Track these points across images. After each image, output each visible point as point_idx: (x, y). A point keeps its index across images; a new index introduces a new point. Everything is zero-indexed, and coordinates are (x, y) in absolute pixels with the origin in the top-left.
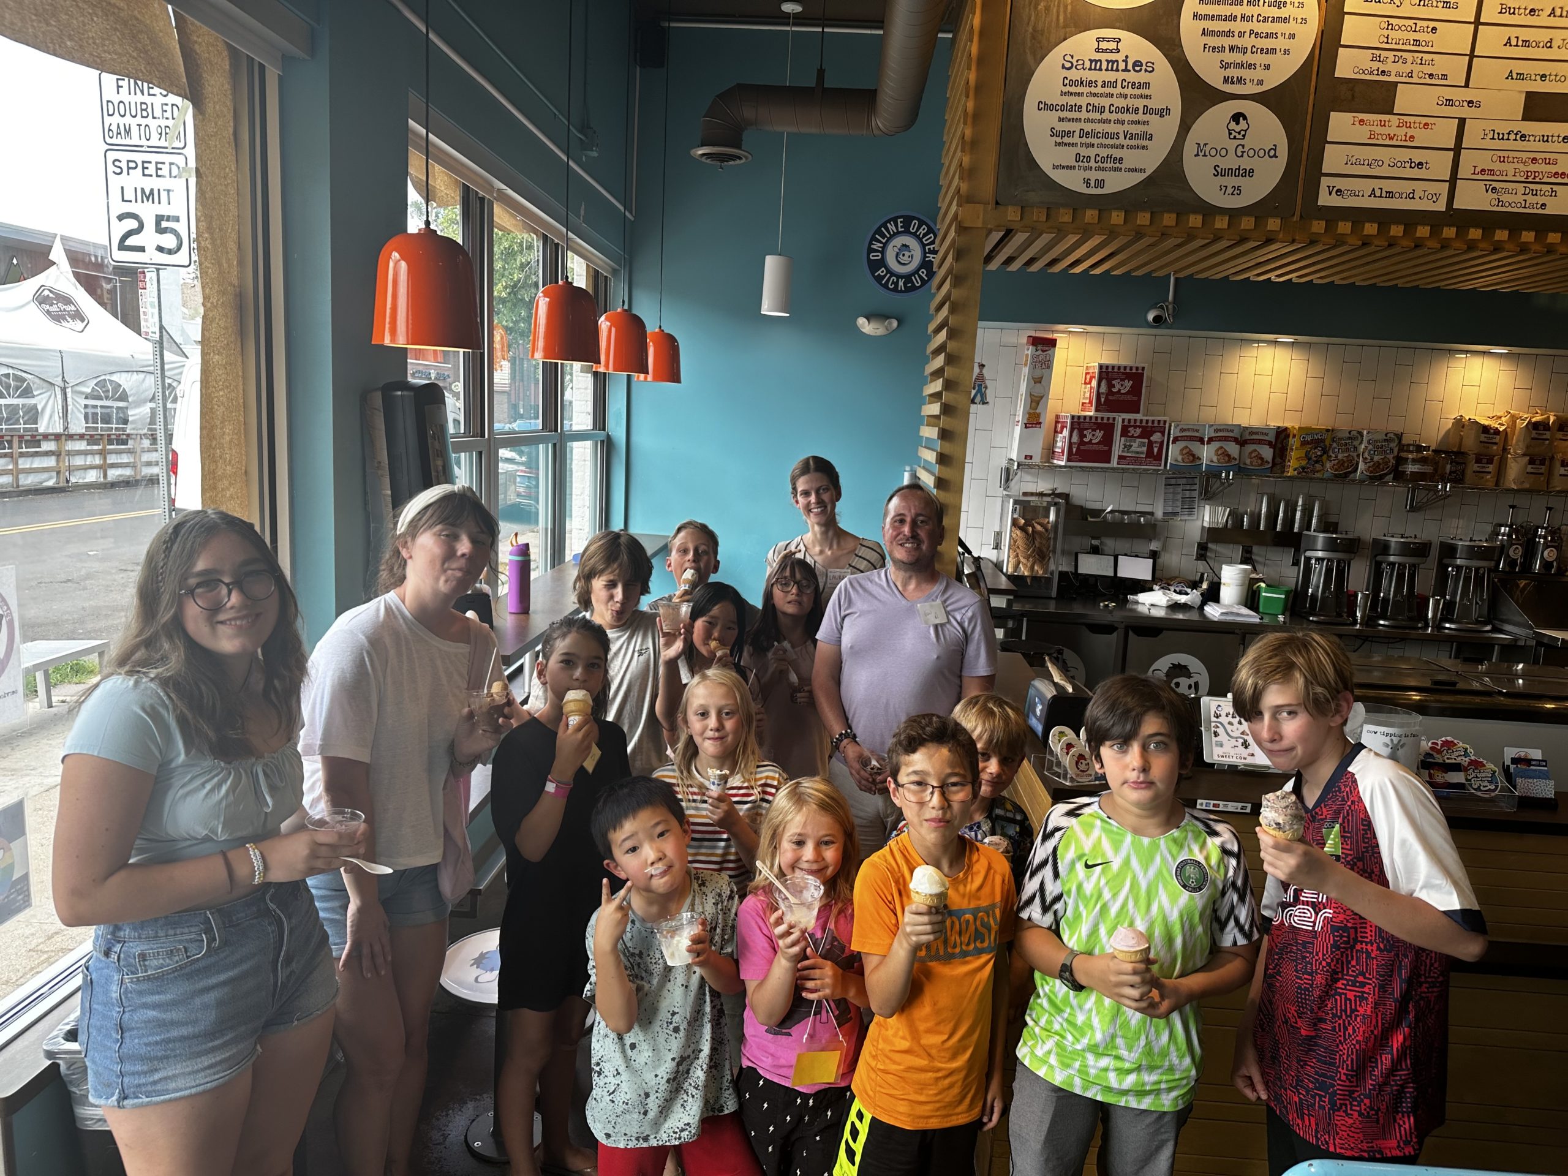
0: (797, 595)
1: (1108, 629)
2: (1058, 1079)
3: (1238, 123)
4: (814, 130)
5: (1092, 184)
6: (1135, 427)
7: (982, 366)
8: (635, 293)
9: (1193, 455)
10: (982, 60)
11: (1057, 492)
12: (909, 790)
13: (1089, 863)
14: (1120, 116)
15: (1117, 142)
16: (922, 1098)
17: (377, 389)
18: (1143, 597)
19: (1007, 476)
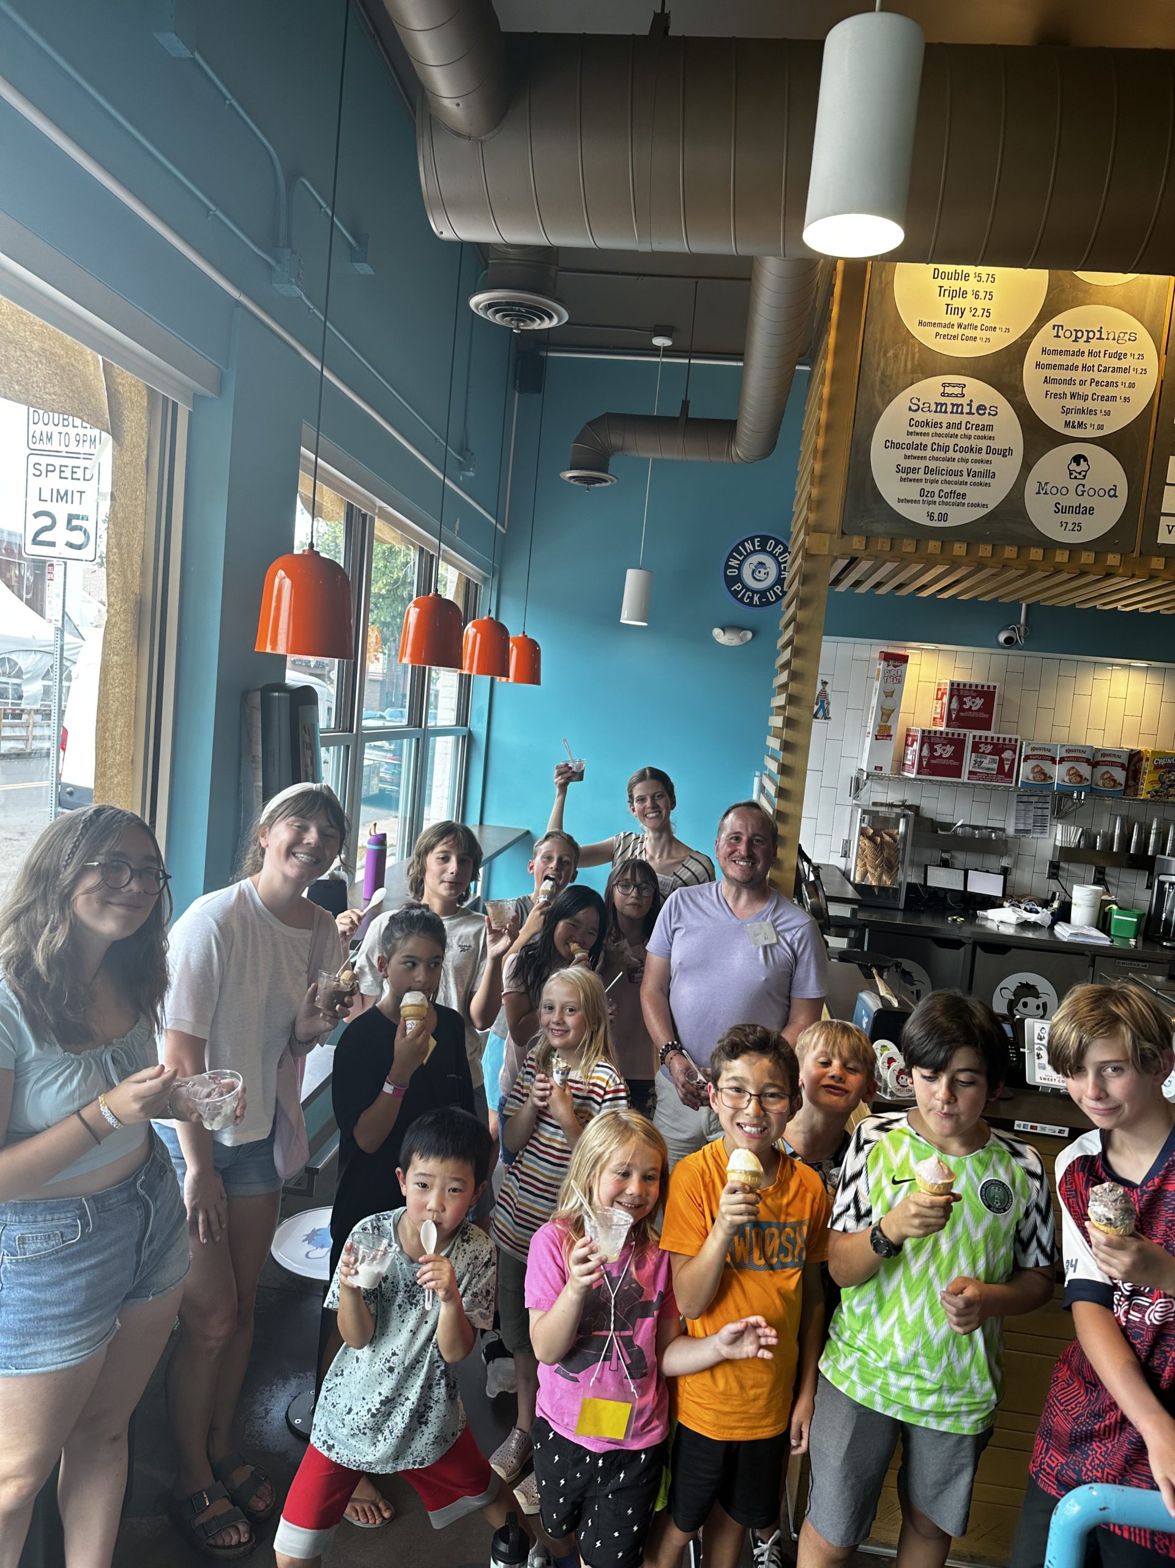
0: (637, 898)
1: (956, 944)
2: (859, 1395)
3: (1078, 464)
4: (677, 457)
5: (936, 518)
6: (986, 744)
7: (825, 683)
8: (503, 599)
9: (1045, 774)
10: (832, 402)
11: (906, 803)
12: (727, 1095)
13: (897, 1179)
14: (963, 454)
15: (961, 479)
16: (727, 1409)
17: (257, 690)
18: (992, 913)
19: (857, 786)
